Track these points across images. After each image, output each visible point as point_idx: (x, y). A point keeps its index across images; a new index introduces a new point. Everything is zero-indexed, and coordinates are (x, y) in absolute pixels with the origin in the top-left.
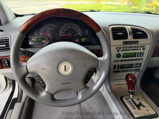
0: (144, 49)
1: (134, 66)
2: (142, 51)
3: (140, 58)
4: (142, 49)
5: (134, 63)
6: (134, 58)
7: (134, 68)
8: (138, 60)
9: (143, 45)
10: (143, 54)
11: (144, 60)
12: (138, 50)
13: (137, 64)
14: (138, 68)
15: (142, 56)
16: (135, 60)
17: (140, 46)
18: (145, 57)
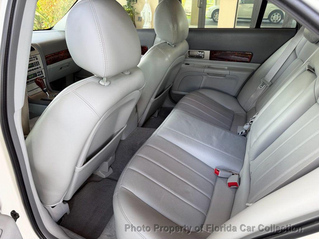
0: (37, 59)
1: (37, 74)
2: (36, 61)
3: (38, 66)
4: (35, 59)
5: (36, 72)
6: (33, 68)
7: (38, 76)
8: (38, 68)
9: (35, 56)
10: (39, 63)
11: (42, 67)
12: (32, 60)
13: (39, 72)
14: (42, 75)
15: (39, 65)
16: (35, 69)
17: (32, 57)
18: (41, 65)
